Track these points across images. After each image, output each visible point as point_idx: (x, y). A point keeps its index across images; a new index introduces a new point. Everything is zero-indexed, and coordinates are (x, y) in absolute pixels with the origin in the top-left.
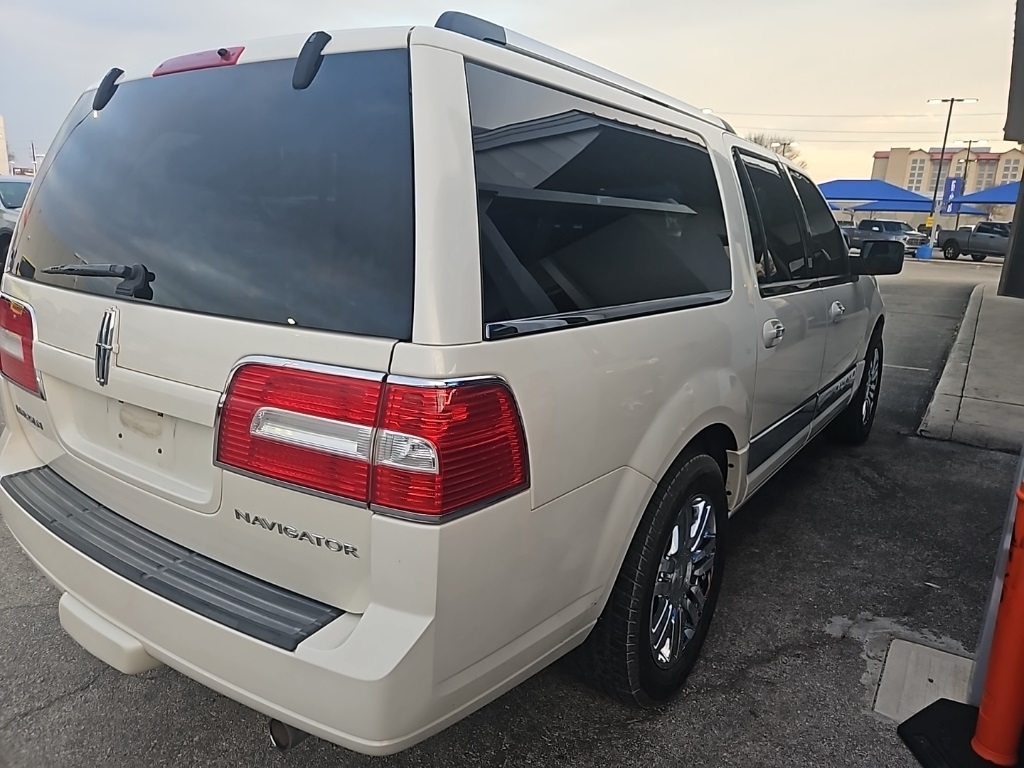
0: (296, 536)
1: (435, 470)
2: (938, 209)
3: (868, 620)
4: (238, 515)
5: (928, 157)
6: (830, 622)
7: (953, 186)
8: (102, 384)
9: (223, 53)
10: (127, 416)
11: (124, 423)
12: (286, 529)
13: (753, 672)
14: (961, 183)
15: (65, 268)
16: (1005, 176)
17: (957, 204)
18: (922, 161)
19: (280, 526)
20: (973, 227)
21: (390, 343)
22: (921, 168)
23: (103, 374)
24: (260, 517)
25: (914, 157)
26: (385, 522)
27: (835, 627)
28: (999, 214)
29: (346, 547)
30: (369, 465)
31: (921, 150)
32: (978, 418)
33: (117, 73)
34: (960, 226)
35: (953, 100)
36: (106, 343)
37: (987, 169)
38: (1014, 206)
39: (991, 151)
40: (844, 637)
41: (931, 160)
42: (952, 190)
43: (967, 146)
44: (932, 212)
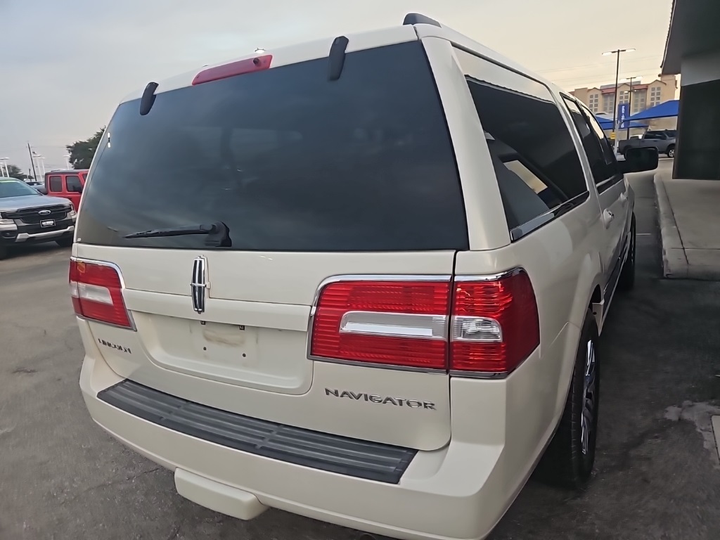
0: (380, 401)
1: (500, 339)
2: (617, 126)
3: (690, 406)
4: (328, 392)
5: (600, 93)
6: (667, 411)
7: (623, 109)
8: (199, 312)
9: (256, 61)
10: (209, 333)
11: (208, 339)
12: (371, 397)
13: (633, 453)
14: (627, 106)
15: (152, 232)
16: (652, 99)
17: (627, 122)
18: (597, 96)
19: (366, 396)
20: (640, 137)
21: (452, 253)
22: (596, 101)
23: (199, 305)
24: (348, 391)
25: (591, 93)
26: (462, 382)
27: (672, 413)
28: (654, 125)
29: (425, 404)
30: (445, 342)
31: (595, 88)
32: (701, 262)
33: (153, 86)
34: (630, 136)
35: (619, 51)
36: (200, 282)
37: (640, 96)
38: (677, 117)
39: (642, 83)
40: (680, 419)
41: (603, 94)
42: (623, 112)
43: (629, 81)
44: (613, 129)
